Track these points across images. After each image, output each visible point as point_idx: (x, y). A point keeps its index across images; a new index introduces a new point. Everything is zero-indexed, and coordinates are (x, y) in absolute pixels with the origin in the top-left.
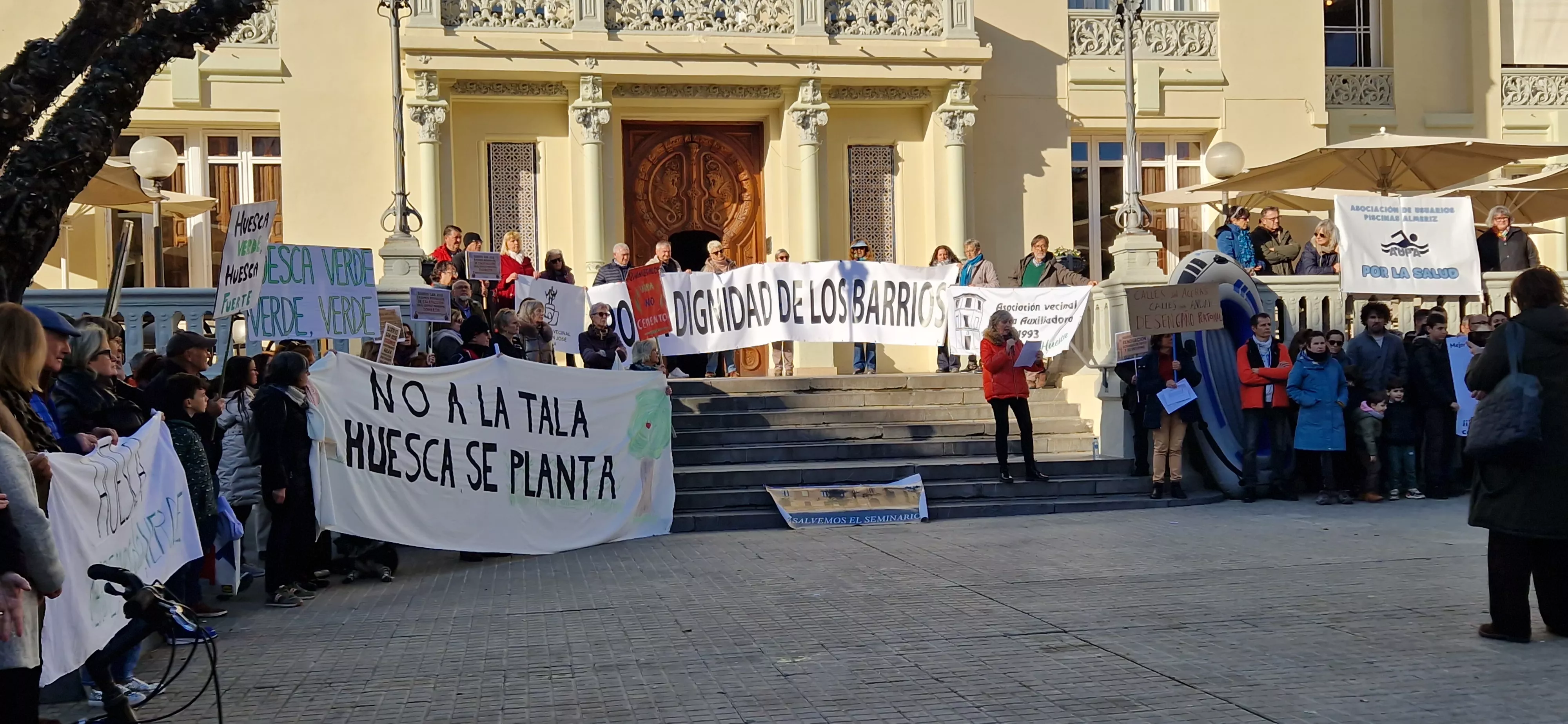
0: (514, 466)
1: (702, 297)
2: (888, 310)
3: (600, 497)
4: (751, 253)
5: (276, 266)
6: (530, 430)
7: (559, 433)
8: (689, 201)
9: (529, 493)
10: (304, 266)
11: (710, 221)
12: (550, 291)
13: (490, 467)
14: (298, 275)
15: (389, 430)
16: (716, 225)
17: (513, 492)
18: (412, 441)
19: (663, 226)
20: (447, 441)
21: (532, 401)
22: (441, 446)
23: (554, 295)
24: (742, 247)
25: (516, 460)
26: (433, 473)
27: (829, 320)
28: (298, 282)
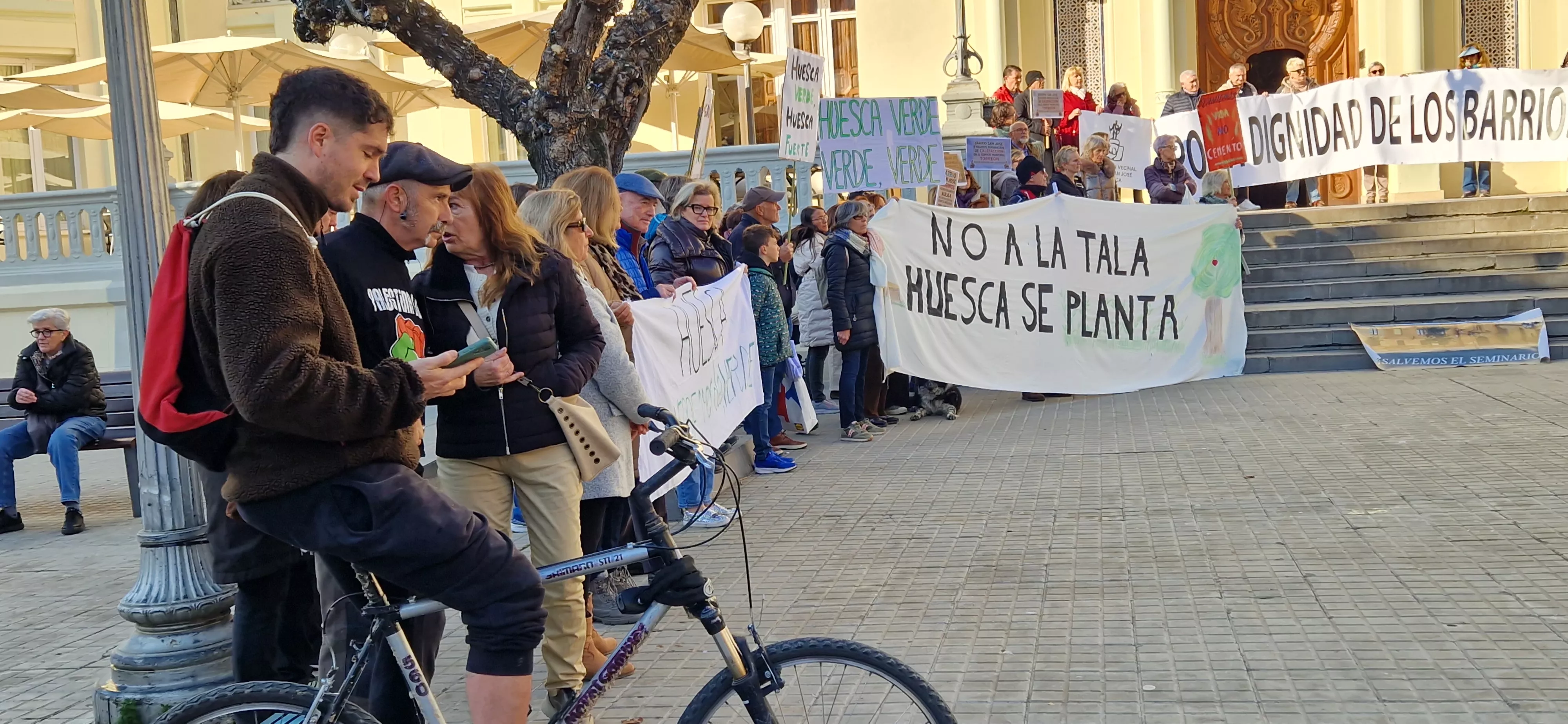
0: (1070, 306)
1: (1280, 121)
2: (1508, 123)
3: (1161, 337)
4: (1341, 69)
5: (846, 120)
6: (1088, 270)
7: (1117, 272)
8: (1270, 16)
9: (1085, 333)
10: (873, 118)
11: (1293, 35)
12: (1114, 125)
13: (1046, 309)
14: (867, 128)
15: (947, 274)
16: (1301, 41)
17: (1069, 332)
18: (969, 285)
19: (1239, 47)
20: (1003, 284)
21: (1090, 240)
22: (997, 289)
23: (1119, 129)
24: (1331, 63)
25: (1073, 301)
26: (987, 316)
27: (1433, 138)
28: (867, 134)
